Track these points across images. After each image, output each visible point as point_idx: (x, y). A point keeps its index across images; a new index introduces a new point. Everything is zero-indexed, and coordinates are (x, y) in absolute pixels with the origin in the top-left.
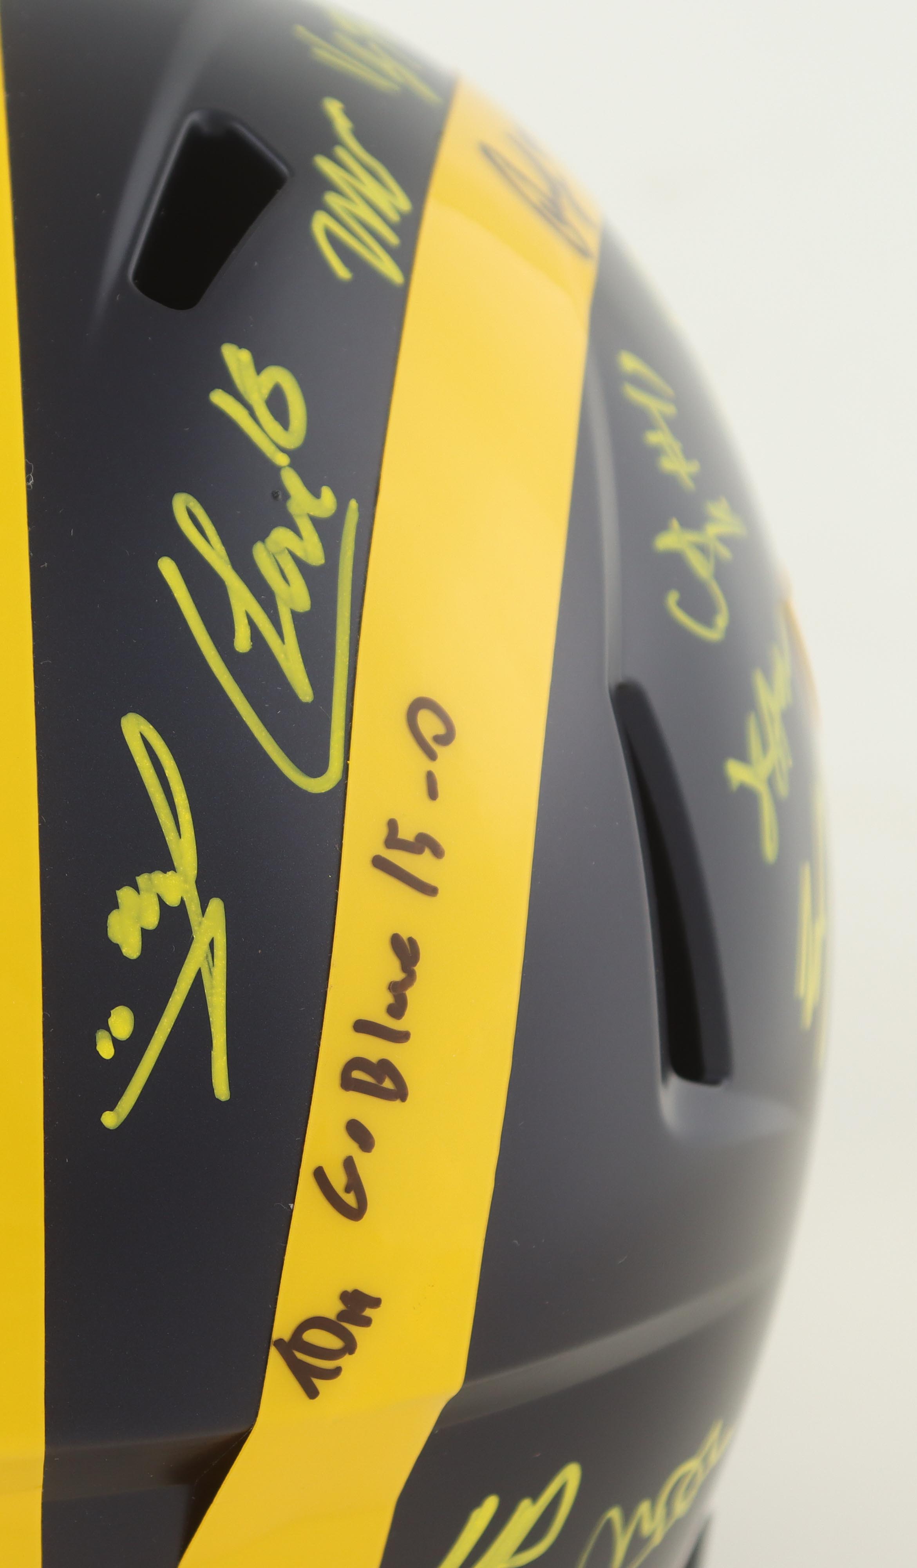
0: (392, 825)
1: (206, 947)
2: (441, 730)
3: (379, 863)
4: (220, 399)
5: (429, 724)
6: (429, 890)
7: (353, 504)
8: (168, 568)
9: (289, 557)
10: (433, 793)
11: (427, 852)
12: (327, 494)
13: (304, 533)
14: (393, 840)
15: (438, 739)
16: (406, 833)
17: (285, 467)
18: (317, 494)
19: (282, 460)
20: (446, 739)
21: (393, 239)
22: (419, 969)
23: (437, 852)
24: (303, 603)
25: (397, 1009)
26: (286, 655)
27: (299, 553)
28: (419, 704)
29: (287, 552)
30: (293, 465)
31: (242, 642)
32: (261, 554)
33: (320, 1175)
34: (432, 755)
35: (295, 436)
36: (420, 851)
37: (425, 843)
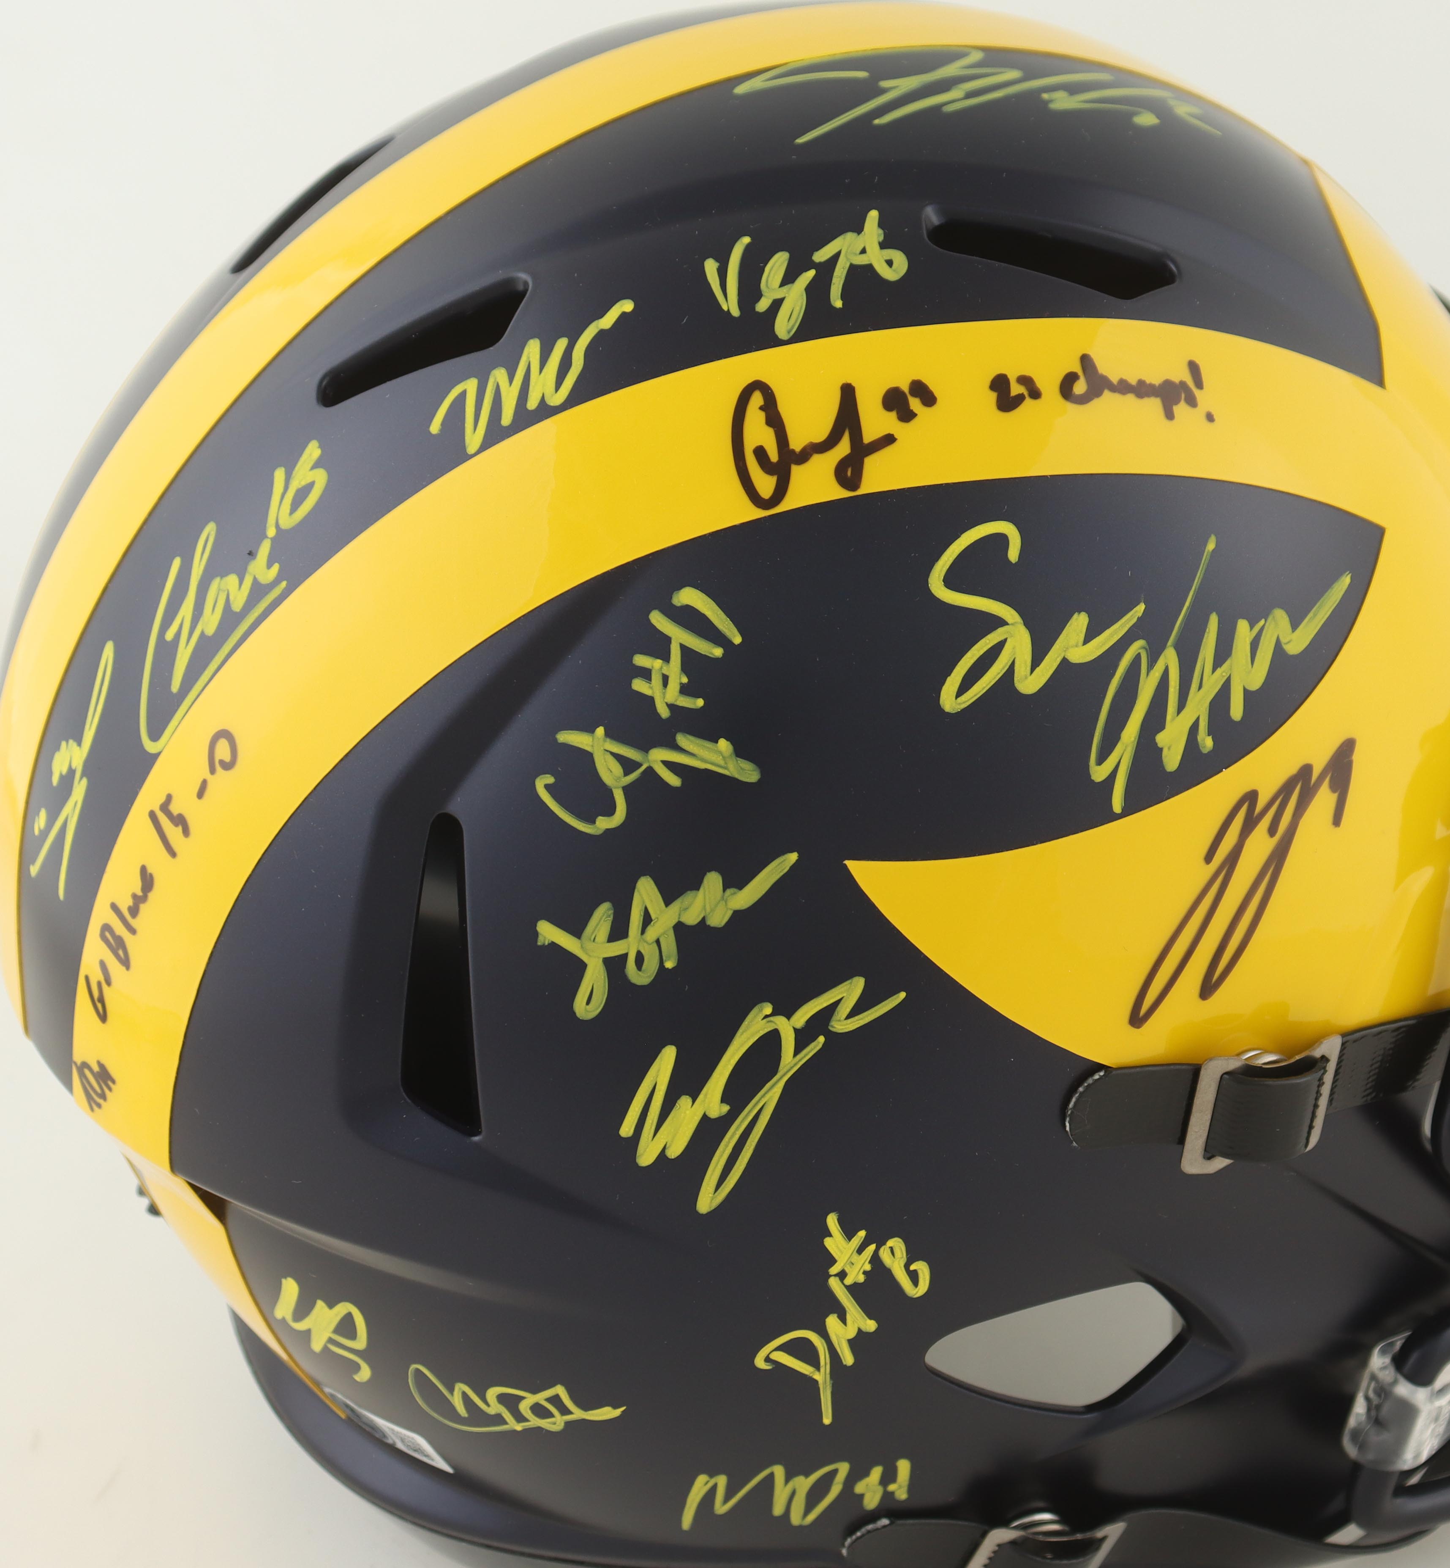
0: (169, 798)
1: (73, 803)
2: (227, 758)
3: (152, 815)
4: (280, 473)
5: (223, 751)
6: (173, 854)
7: (284, 584)
8: (177, 563)
9: (225, 597)
10: (200, 794)
11: (180, 828)
12: (276, 568)
13: (243, 586)
14: (165, 807)
15: (222, 762)
16: (175, 809)
17: (268, 537)
18: (269, 566)
19: (271, 532)
20: (228, 766)
22: (151, 895)
23: (186, 832)
24: (210, 630)
25: (134, 911)
26: (182, 656)
27: (231, 598)
28: (224, 734)
29: (226, 592)
30: (274, 539)
31: (170, 635)
32: (215, 585)
33: (87, 979)
34: (213, 771)
35: (288, 521)
36: (176, 825)
37: (180, 821)
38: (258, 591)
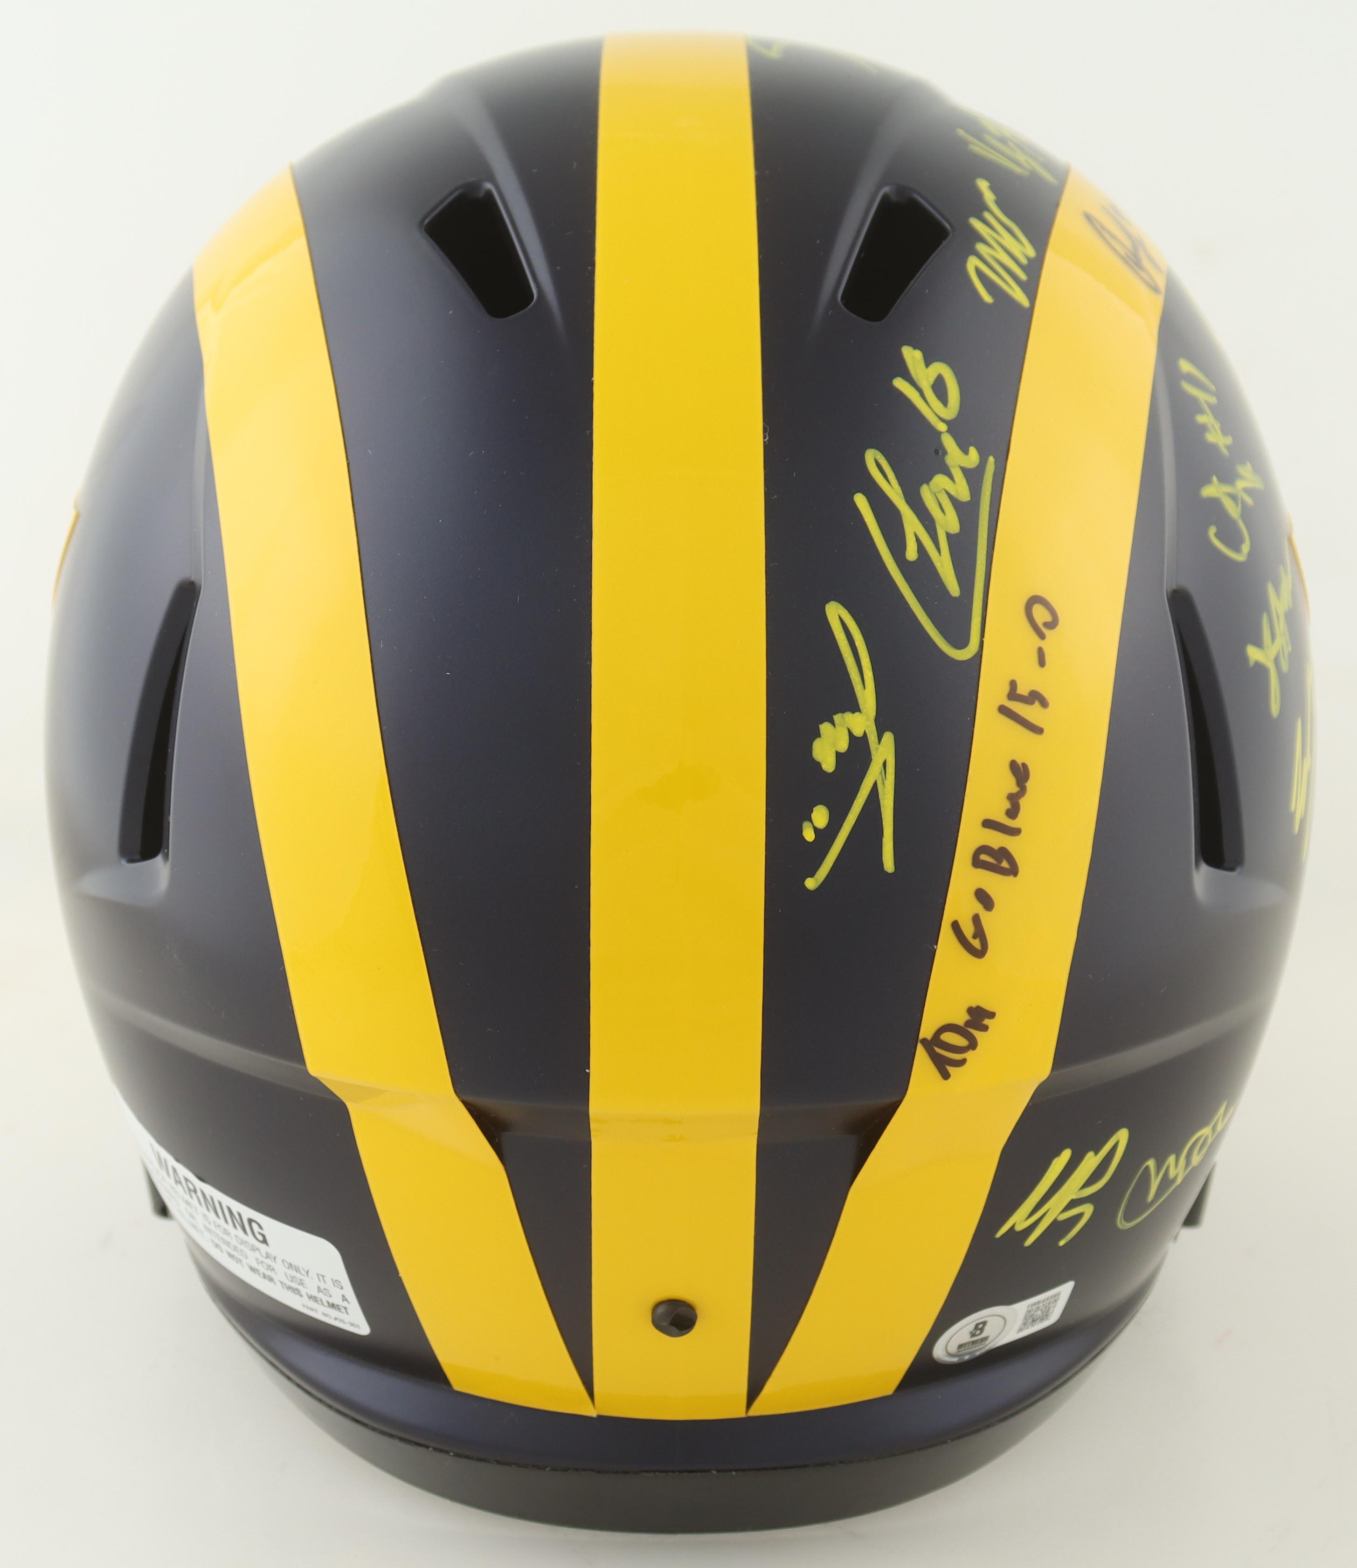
0: (1013, 684)
1: (881, 765)
2: (1049, 618)
3: (1003, 710)
4: (899, 383)
5: (1041, 615)
6: (1038, 730)
7: (991, 459)
8: (861, 501)
9: (946, 496)
10: (1042, 662)
11: (1037, 703)
12: (973, 451)
13: (956, 479)
14: (1013, 694)
15: (1046, 625)
16: (1023, 690)
17: (943, 432)
18: (966, 452)
19: (942, 427)
20: (1052, 624)
21: (1023, 277)
22: (1028, 785)
23: (1044, 703)
24: (954, 527)
25: (1013, 812)
26: (941, 563)
27: (953, 493)
28: (1034, 600)
29: (944, 491)
30: (949, 431)
31: (911, 554)
32: (926, 492)
33: (955, 926)
34: (1042, 636)
35: (951, 411)
36: (1032, 703)
37: (1036, 698)
38: (973, 477)
